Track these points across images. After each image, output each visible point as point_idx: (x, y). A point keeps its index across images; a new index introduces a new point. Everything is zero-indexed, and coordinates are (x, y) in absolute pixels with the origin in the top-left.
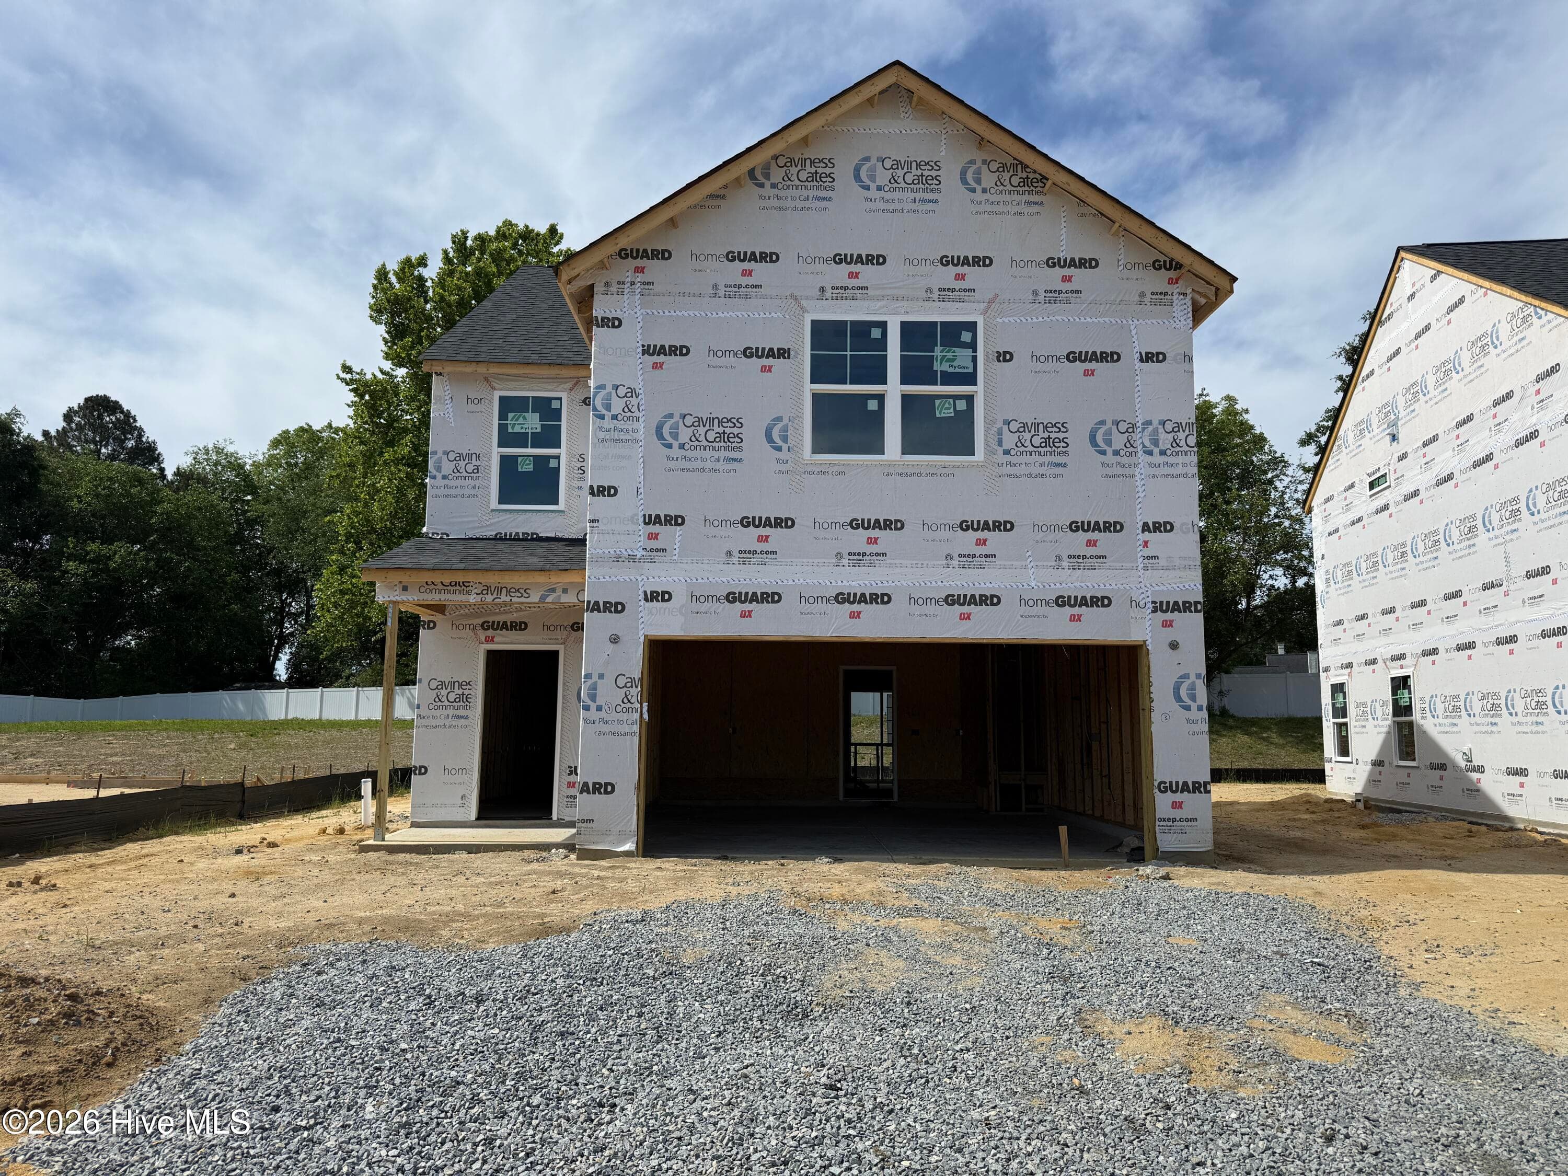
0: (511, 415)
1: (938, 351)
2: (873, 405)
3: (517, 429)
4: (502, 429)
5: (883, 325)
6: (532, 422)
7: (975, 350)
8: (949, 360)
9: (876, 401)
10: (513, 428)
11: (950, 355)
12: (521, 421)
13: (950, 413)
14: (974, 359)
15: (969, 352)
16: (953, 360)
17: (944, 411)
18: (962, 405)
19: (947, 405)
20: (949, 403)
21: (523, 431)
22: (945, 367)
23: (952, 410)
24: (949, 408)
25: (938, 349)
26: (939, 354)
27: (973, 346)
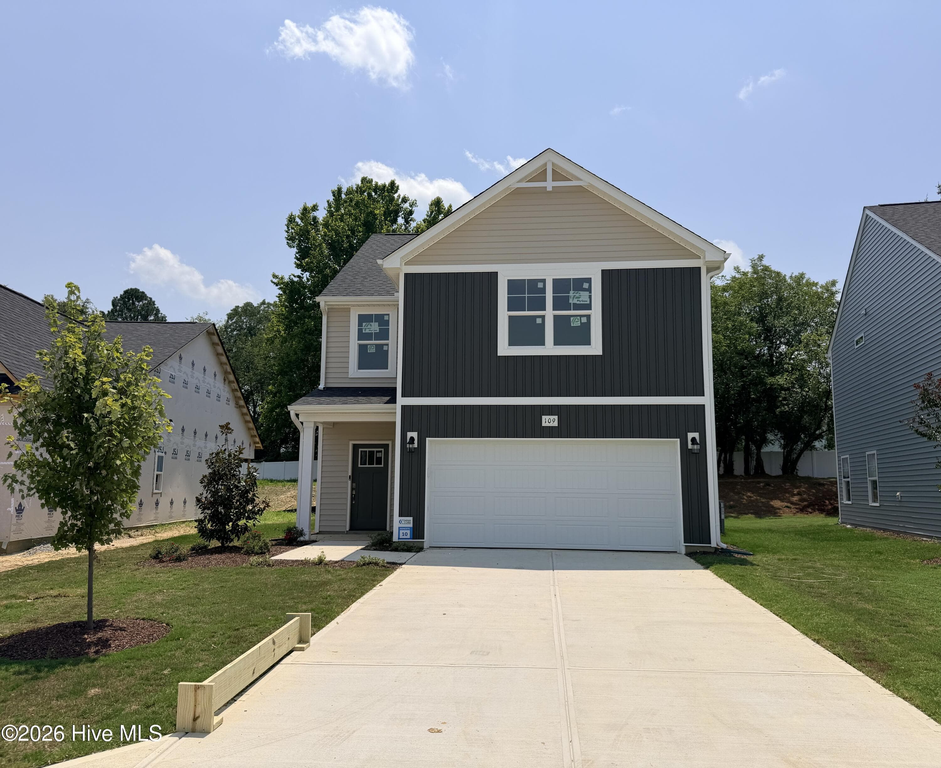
0: (364, 324)
1: (572, 293)
2: (539, 321)
3: (367, 331)
4: (360, 331)
5: (544, 281)
6: (374, 327)
7: (590, 292)
8: (577, 298)
9: (541, 319)
10: (365, 330)
11: (577, 295)
12: (369, 327)
13: (578, 324)
14: (590, 297)
15: (587, 293)
16: (579, 298)
17: (576, 323)
18: (584, 320)
19: (577, 320)
20: (578, 319)
21: (370, 332)
22: (575, 301)
23: (579, 323)
24: (578, 322)
25: (572, 292)
26: (572, 295)
27: (589, 290)
